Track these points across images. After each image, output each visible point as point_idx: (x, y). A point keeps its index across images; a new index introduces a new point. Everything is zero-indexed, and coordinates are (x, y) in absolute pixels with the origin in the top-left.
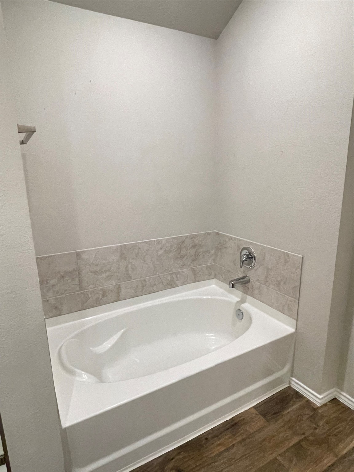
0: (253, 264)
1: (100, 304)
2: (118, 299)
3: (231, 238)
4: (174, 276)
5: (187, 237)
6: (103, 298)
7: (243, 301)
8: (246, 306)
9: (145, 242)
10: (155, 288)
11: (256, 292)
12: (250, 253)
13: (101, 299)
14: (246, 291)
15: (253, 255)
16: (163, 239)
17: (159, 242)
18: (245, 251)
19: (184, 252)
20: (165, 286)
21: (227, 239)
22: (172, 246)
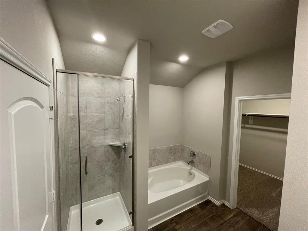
0: (195, 156)
3: (187, 147)
4: (168, 159)
5: (172, 146)
7: (191, 169)
8: (192, 171)
10: (162, 163)
11: (196, 166)
14: (192, 166)
15: (195, 153)
17: (164, 148)
18: (192, 152)
19: (172, 151)
20: (165, 162)
21: (186, 147)
22: (168, 149)
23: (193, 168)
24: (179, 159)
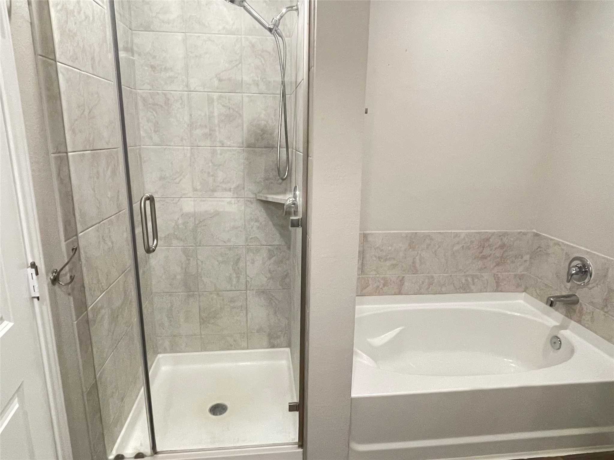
0: (586, 281)
1: (379, 294)
2: (400, 293)
3: (557, 244)
4: (470, 279)
5: (493, 234)
6: (383, 288)
9: (440, 233)
10: (444, 289)
11: (587, 317)
12: (584, 266)
13: (381, 289)
15: (588, 268)
16: (462, 233)
17: (456, 235)
18: (575, 263)
19: (487, 251)
20: (456, 289)
21: (551, 244)
22: (472, 242)
23: (573, 323)
24: (518, 286)
